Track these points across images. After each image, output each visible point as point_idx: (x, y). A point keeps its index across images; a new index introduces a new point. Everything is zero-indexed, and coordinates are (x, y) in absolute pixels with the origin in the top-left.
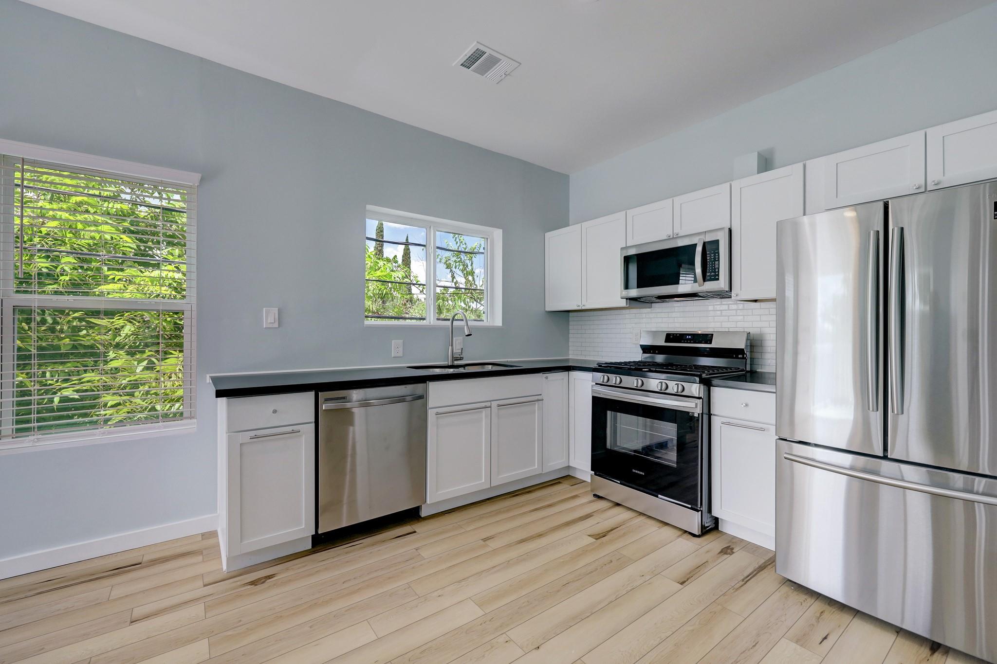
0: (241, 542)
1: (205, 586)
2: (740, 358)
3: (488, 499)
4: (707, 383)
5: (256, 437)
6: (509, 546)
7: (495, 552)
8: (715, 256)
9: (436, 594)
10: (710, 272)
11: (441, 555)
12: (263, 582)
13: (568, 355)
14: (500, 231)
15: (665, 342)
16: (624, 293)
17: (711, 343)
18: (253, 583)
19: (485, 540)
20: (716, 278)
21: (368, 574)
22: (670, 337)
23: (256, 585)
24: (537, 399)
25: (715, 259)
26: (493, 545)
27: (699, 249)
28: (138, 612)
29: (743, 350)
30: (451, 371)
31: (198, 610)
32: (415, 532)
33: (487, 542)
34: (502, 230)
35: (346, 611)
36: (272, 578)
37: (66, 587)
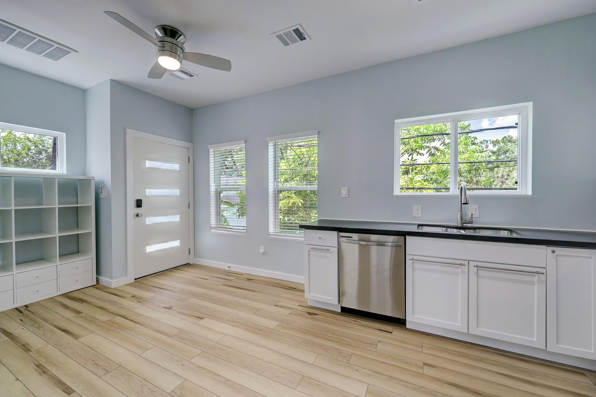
0: (309, 293)
1: (299, 306)
3: (471, 343)
5: (313, 248)
6: (438, 380)
7: (422, 376)
9: (357, 368)
11: (385, 353)
12: (312, 315)
18: (309, 313)
19: (425, 364)
21: (344, 337)
23: (309, 315)
26: (428, 371)
28: (280, 304)
30: (463, 232)
31: (288, 312)
32: (391, 333)
33: (425, 367)
35: (318, 345)
36: (316, 315)
37: (278, 287)
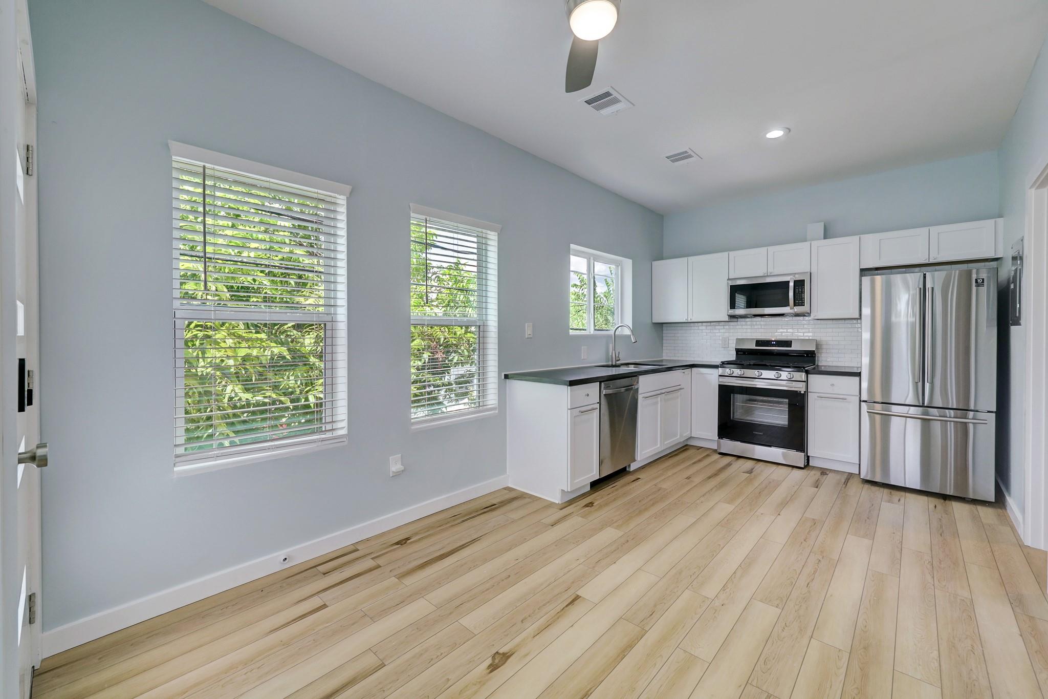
2: (810, 357)
4: (807, 372)
8: (802, 289)
10: (799, 301)
13: (662, 357)
14: (631, 261)
15: (756, 346)
16: (730, 312)
17: (791, 347)
20: (802, 304)
22: (759, 343)
24: (678, 389)
25: (802, 291)
27: (791, 284)
29: (814, 351)
34: (631, 260)
